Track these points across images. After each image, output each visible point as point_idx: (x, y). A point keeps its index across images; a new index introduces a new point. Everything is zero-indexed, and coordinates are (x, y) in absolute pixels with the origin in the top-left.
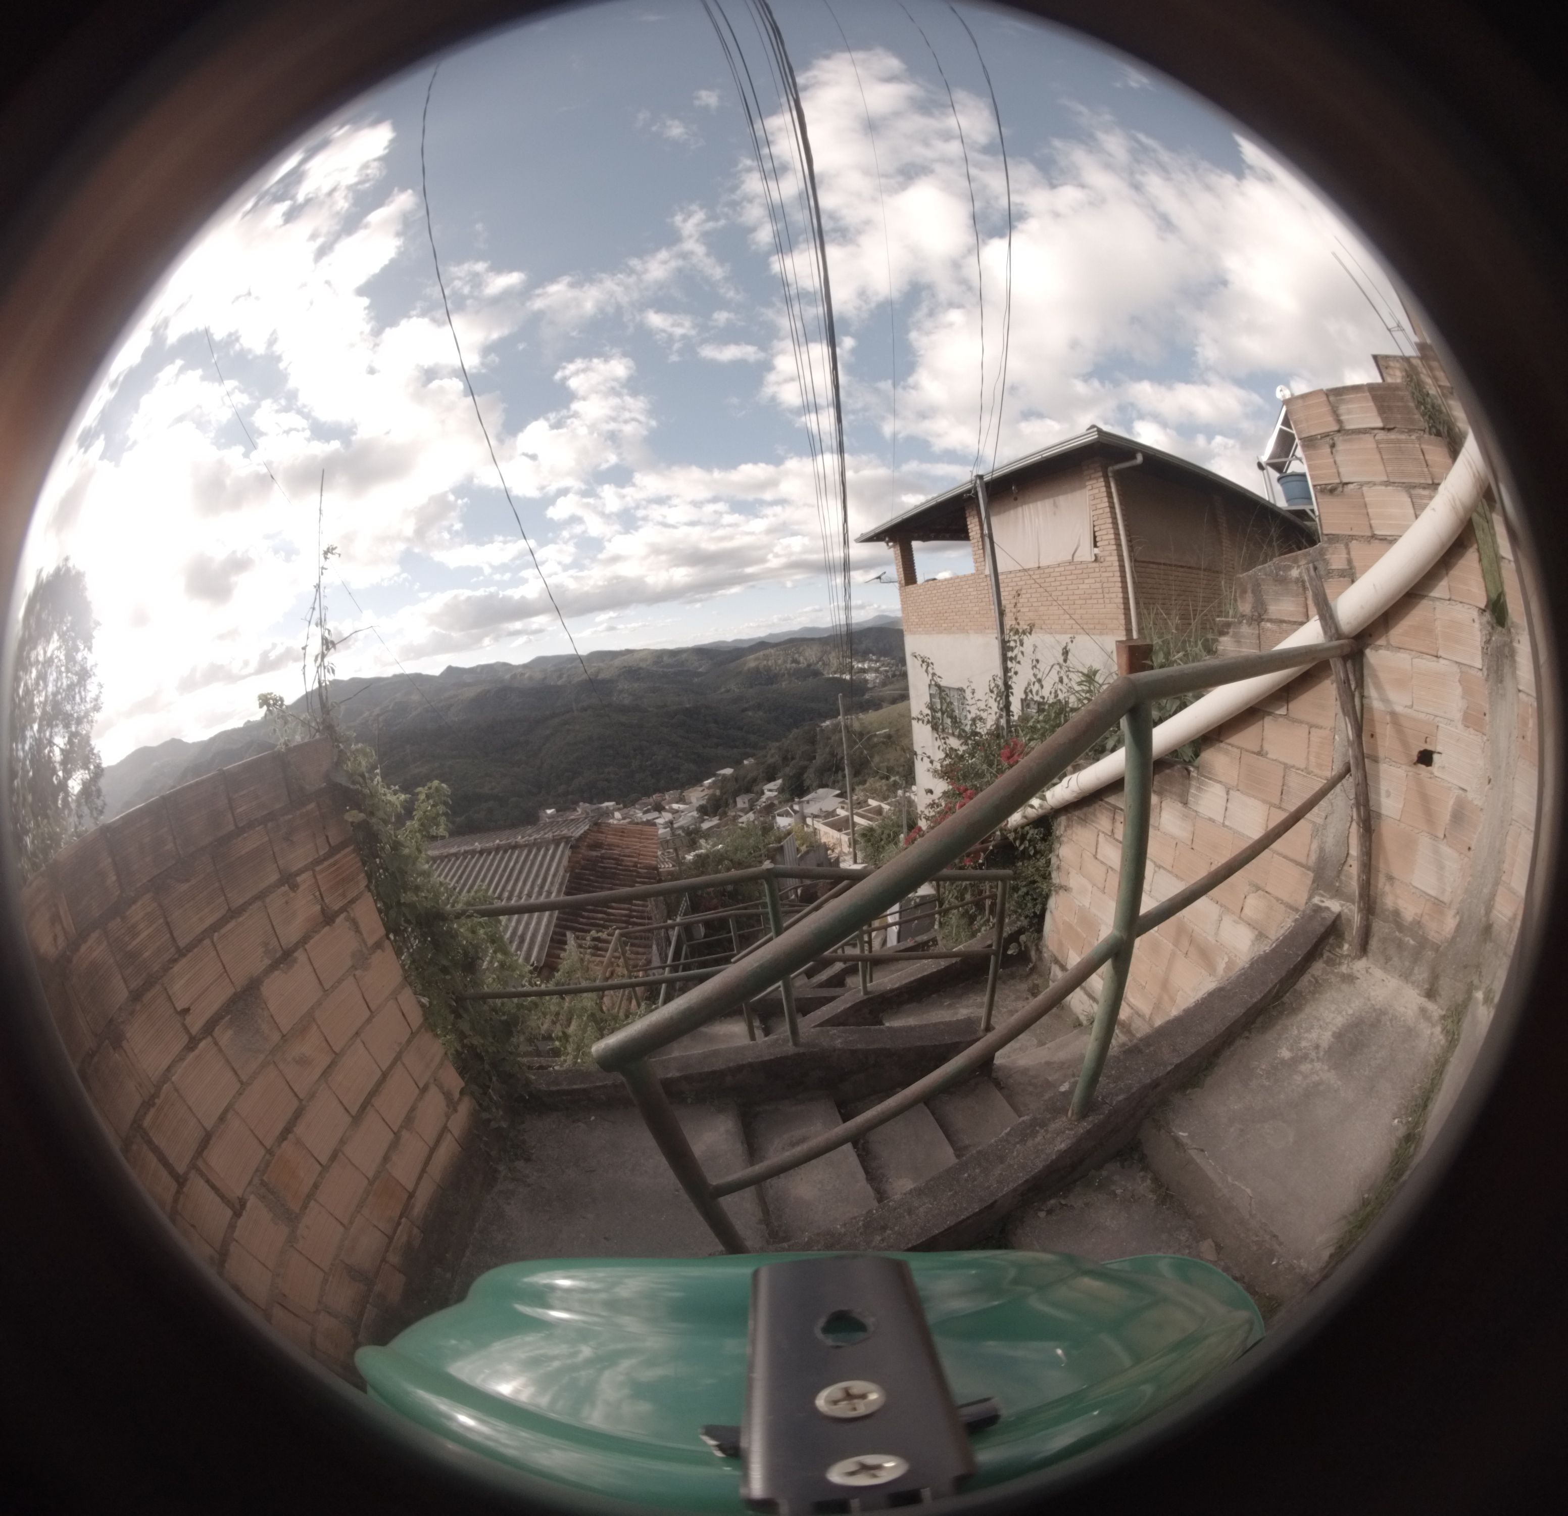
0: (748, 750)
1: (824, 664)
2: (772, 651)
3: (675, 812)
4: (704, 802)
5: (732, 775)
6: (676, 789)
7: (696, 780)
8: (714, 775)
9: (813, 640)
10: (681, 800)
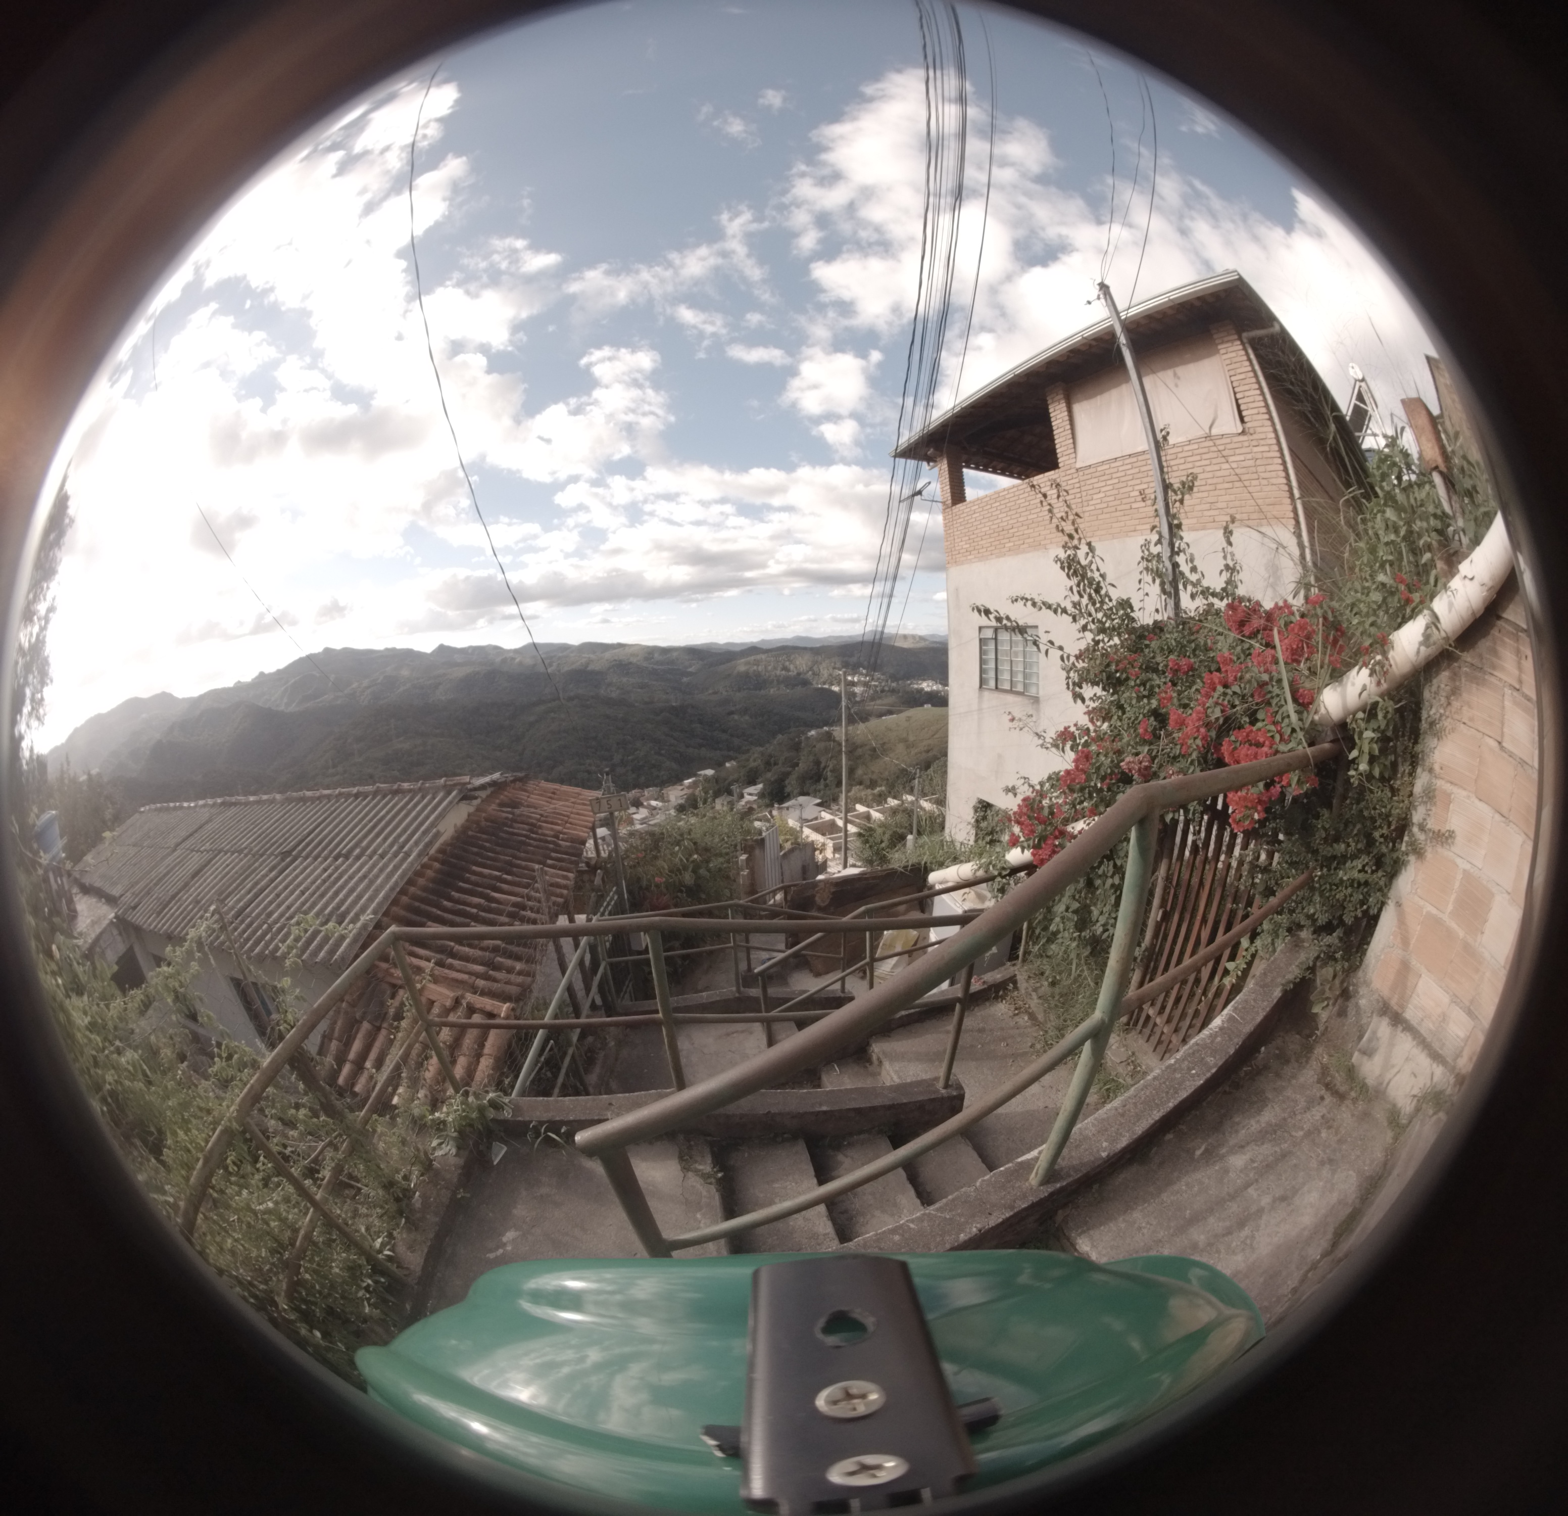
0: (731, 753)
1: (814, 674)
2: (763, 656)
3: (655, 808)
4: (681, 801)
5: (713, 776)
6: (656, 786)
7: (677, 779)
8: (695, 775)
9: (805, 649)
10: (660, 797)
